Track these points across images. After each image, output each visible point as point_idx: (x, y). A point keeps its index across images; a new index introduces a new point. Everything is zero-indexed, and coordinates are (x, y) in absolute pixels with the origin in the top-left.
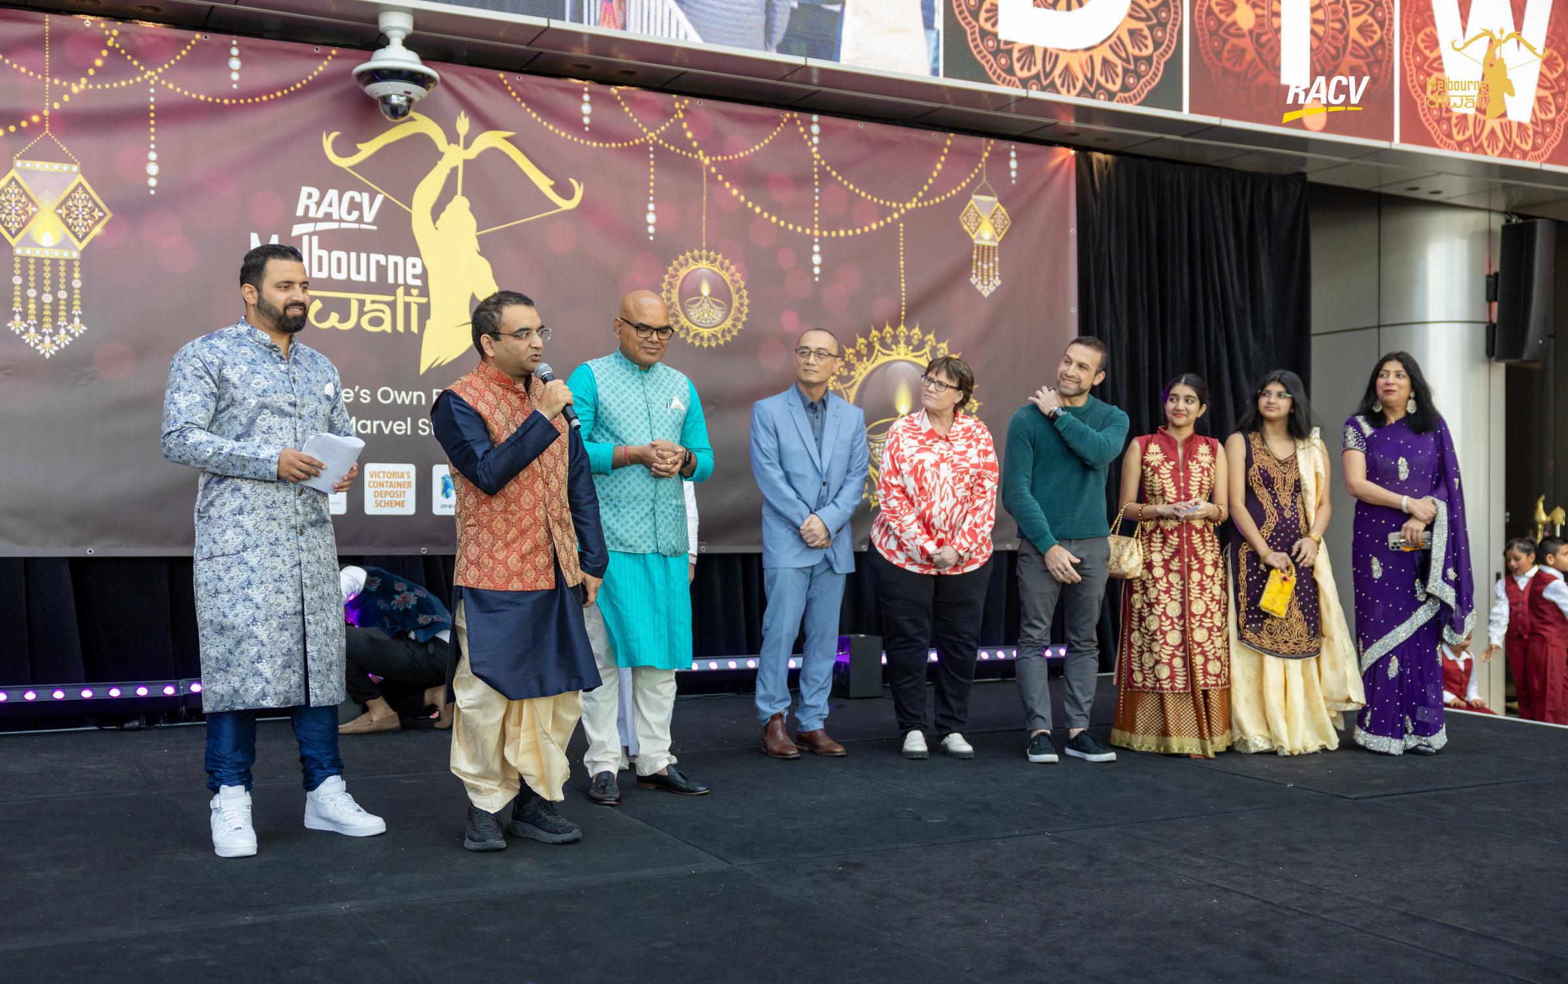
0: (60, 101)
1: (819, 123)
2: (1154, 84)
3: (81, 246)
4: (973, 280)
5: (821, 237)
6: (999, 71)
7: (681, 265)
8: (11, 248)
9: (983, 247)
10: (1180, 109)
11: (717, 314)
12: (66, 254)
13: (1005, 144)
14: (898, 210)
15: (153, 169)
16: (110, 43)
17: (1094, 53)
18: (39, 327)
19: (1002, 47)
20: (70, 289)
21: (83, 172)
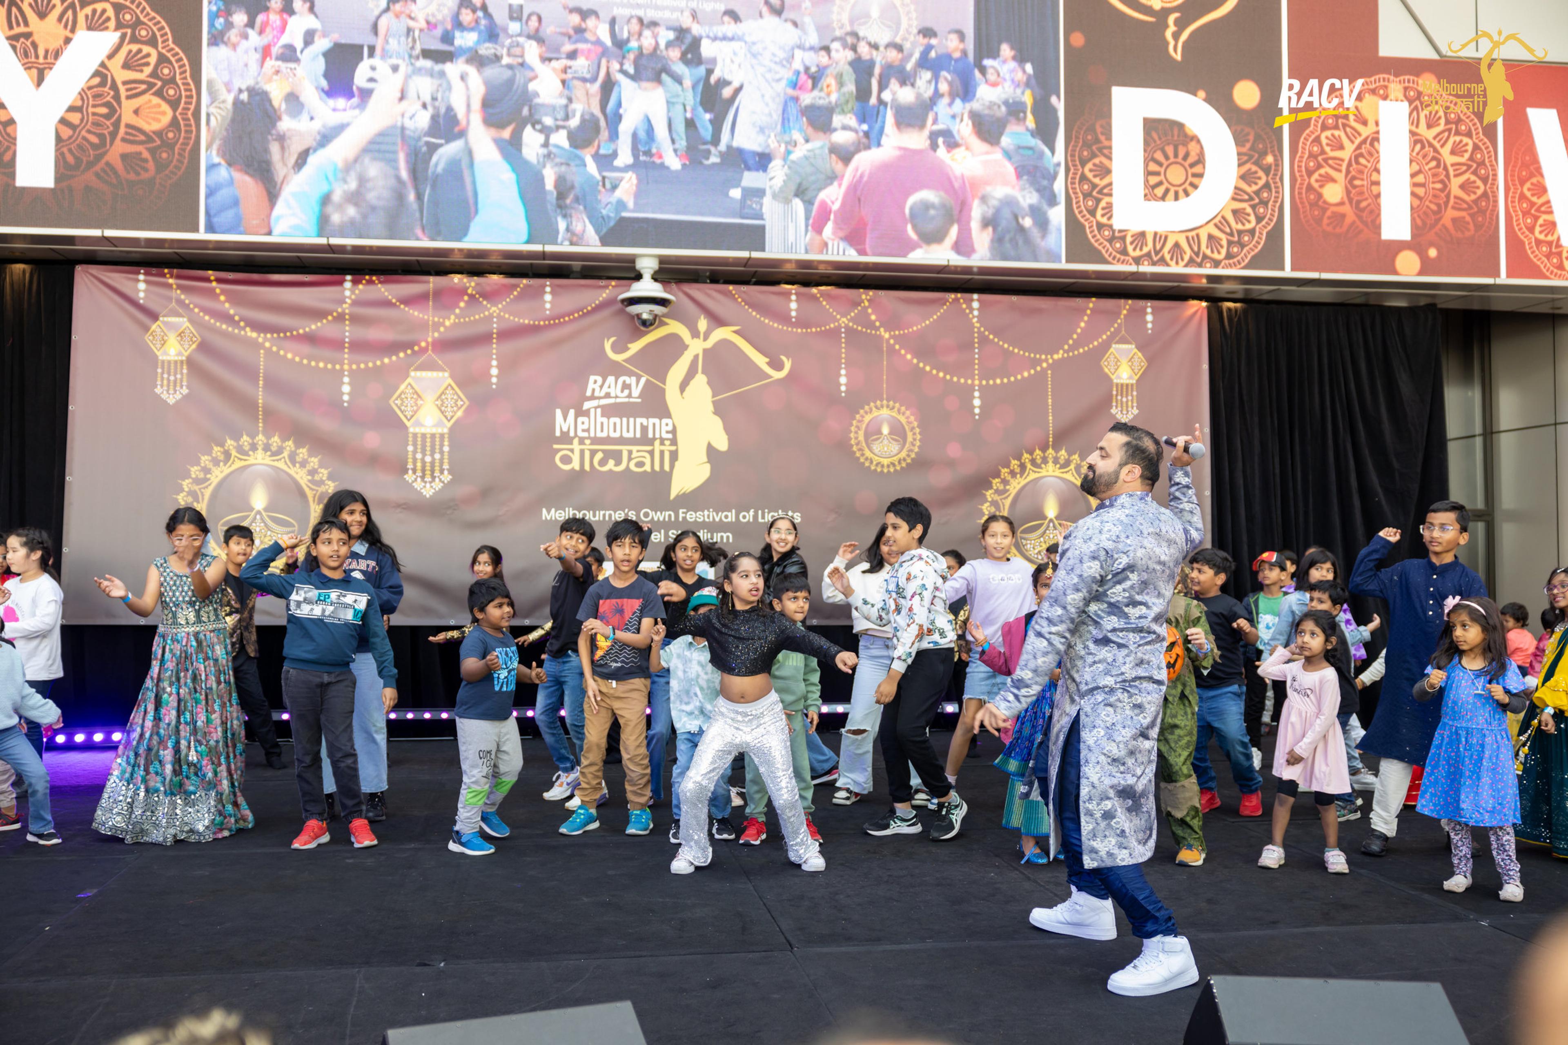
0: (438, 331)
1: (978, 300)
2: (1256, 251)
3: (449, 425)
4: (1113, 411)
5: (980, 385)
6: (1114, 253)
7: (866, 413)
8: (406, 428)
9: (1122, 385)
10: (1282, 268)
11: (895, 448)
12: (440, 430)
13: (1141, 303)
14: (1046, 360)
15: (494, 371)
16: (470, 291)
17: (1200, 231)
18: (423, 477)
19: (1117, 234)
20: (442, 452)
21: (452, 376)
